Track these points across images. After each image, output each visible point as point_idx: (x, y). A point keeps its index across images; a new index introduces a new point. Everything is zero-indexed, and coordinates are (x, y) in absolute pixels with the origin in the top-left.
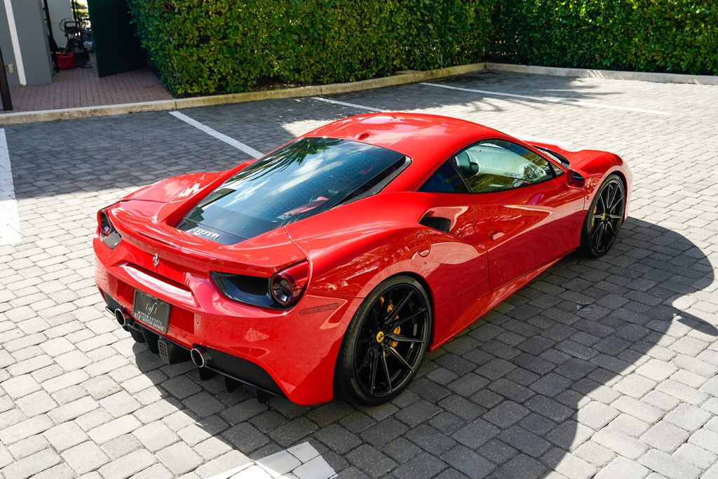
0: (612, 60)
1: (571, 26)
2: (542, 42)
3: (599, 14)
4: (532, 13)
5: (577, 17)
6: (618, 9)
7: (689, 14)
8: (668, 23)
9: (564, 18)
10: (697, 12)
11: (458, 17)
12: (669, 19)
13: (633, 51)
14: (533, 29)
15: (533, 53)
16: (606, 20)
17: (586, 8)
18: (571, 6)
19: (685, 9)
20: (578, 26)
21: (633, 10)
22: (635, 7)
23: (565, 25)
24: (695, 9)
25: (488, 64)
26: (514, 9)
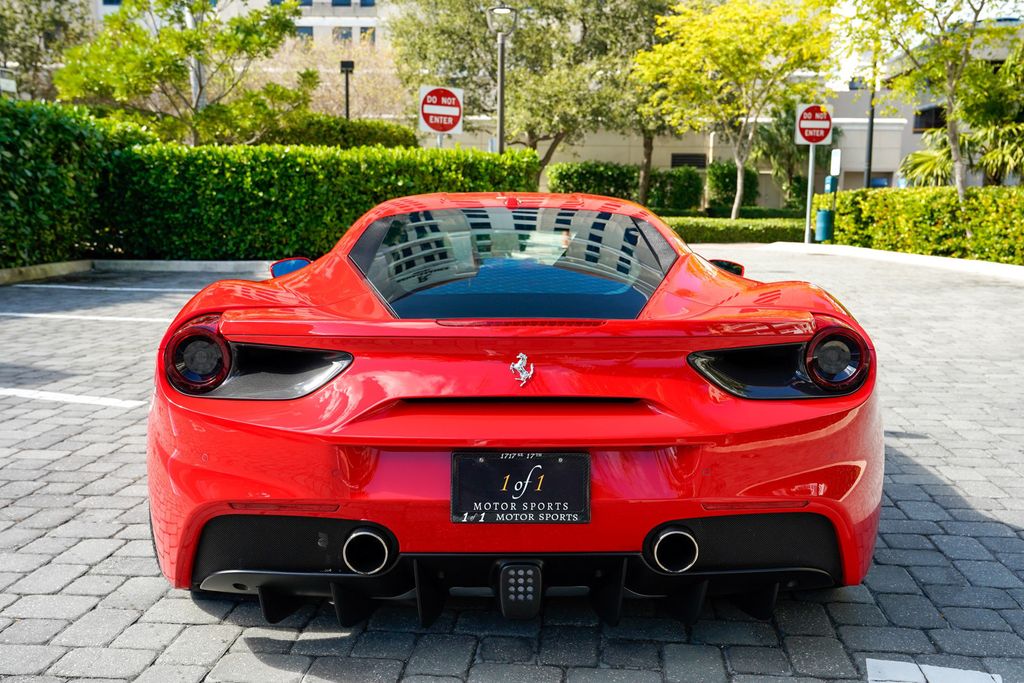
0: (297, 247)
1: (231, 202)
2: (186, 226)
3: (272, 185)
4: (166, 183)
5: (239, 188)
6: (296, 179)
7: (389, 187)
8: (365, 198)
9: (218, 191)
10: (400, 184)
11: (53, 183)
12: (365, 193)
13: (324, 234)
14: (173, 208)
15: (173, 243)
16: (283, 193)
17: (252, 176)
18: (228, 175)
19: (385, 181)
20: (242, 202)
21: (318, 181)
22: (321, 177)
23: (221, 202)
24: (397, 180)
25: (96, 262)
26: (135, 179)
